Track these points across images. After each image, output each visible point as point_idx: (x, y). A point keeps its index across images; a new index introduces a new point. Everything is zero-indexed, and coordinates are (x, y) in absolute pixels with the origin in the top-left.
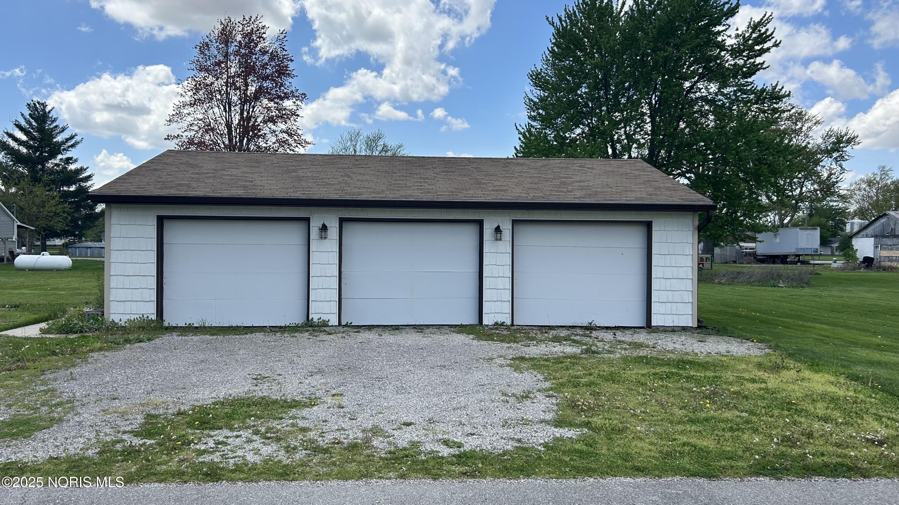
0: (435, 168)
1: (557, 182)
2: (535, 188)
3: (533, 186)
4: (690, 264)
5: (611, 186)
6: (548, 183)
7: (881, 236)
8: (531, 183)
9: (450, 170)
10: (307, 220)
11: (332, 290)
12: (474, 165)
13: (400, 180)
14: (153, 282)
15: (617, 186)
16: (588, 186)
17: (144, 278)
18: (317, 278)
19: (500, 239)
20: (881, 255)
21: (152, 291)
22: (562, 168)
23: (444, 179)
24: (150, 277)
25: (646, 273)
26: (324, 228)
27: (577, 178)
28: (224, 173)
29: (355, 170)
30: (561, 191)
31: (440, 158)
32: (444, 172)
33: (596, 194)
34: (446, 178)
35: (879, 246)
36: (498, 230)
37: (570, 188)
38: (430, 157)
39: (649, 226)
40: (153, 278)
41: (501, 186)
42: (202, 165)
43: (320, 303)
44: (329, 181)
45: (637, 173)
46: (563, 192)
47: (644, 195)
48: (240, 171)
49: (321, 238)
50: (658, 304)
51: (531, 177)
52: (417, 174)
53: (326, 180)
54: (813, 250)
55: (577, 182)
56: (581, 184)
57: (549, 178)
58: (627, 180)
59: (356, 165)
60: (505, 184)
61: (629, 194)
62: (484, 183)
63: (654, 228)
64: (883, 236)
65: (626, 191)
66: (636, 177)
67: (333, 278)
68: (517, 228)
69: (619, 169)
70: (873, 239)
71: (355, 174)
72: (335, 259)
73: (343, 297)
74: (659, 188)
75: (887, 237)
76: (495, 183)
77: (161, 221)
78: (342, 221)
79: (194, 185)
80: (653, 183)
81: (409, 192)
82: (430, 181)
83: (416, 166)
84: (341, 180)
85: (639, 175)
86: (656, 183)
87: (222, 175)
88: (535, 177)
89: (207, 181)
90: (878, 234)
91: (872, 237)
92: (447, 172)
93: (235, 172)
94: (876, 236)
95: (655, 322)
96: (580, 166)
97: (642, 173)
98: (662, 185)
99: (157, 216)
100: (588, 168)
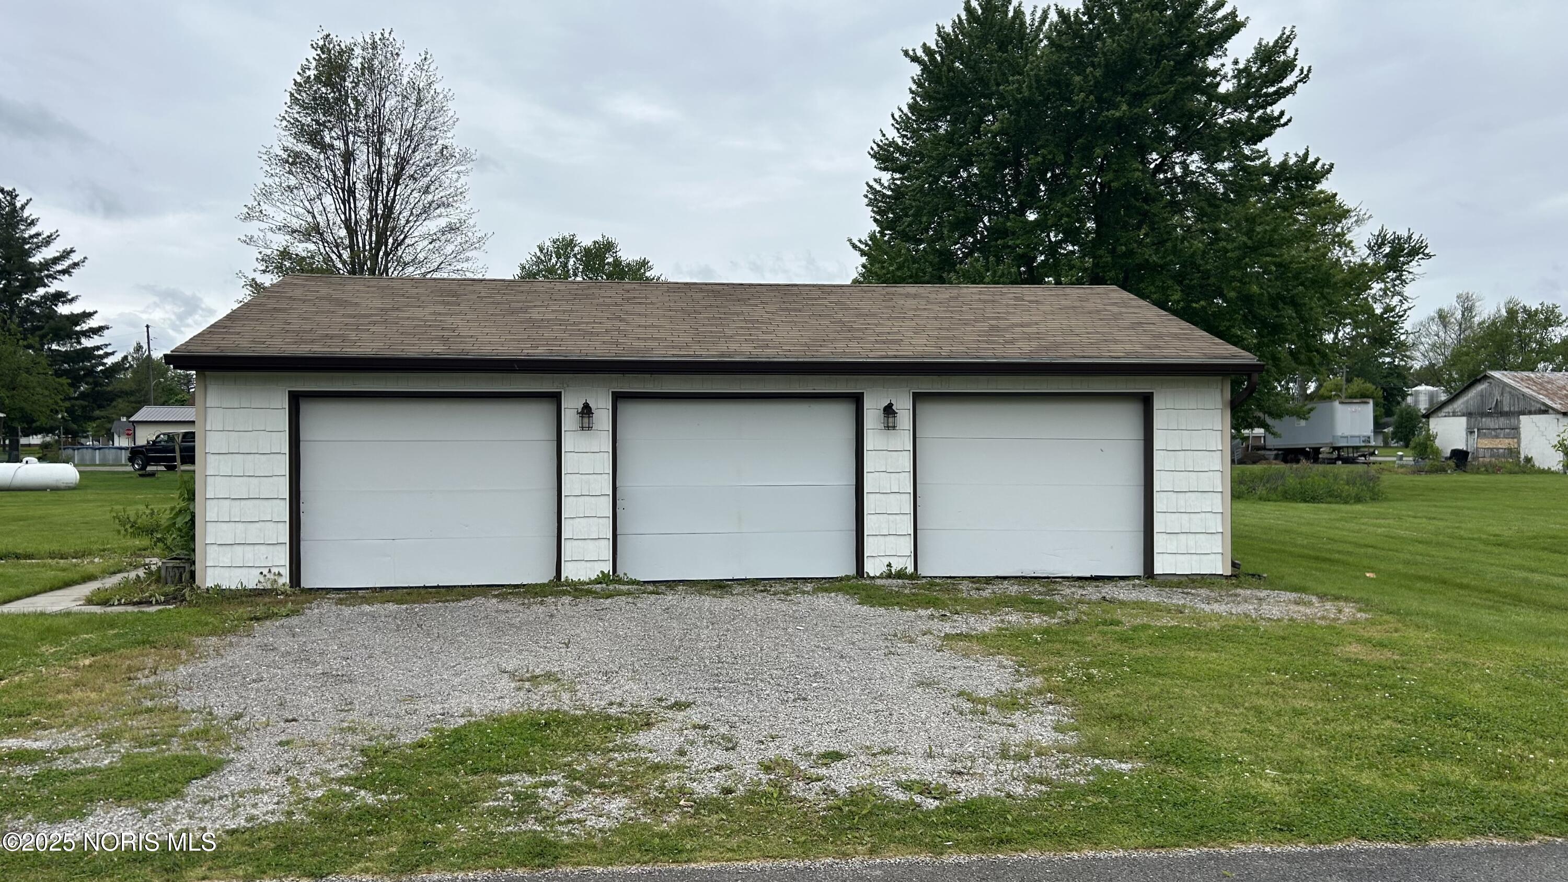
0: (767, 304)
1: (984, 326)
2: (948, 338)
3: (944, 333)
4: (1219, 467)
5: (1077, 332)
6: (969, 329)
7: (1479, 414)
8: (940, 329)
9: (793, 306)
10: (556, 398)
11: (600, 520)
12: (833, 298)
13: (712, 325)
14: (283, 511)
15: (1088, 333)
16: (1038, 333)
17: (265, 503)
18: (575, 499)
19: (894, 427)
20: (1479, 446)
21: (281, 525)
22: (985, 302)
23: (786, 322)
24: (278, 501)
25: (1142, 483)
26: (586, 411)
27: (1016, 320)
28: (401, 315)
29: (628, 307)
30: (994, 342)
31: (771, 285)
32: (783, 310)
33: (1057, 346)
34: (790, 322)
35: (1476, 430)
36: (889, 411)
37: (1008, 336)
38: (752, 285)
39: (1147, 401)
40: (283, 502)
41: (889, 333)
42: (357, 300)
43: (580, 542)
44: (589, 328)
45: (1115, 309)
46: (999, 343)
47: (1138, 348)
48: (427, 310)
49: (582, 428)
50: (1164, 536)
51: (936, 318)
52: (738, 314)
53: (583, 327)
54: (1362, 439)
55: (1017, 325)
56: (1026, 330)
57: (967, 320)
58: (1101, 323)
59: (629, 299)
60: (895, 329)
61: (1113, 347)
62: (858, 330)
63: (1158, 404)
64: (1483, 414)
65: (1106, 341)
66: (1116, 317)
67: (602, 498)
68: (923, 408)
69: (1084, 304)
70: (1464, 419)
71: (631, 314)
72: (606, 465)
73: (618, 532)
74: (1160, 336)
75: (1489, 415)
76: (878, 330)
77: (295, 400)
78: (618, 398)
79: (353, 336)
80: (1148, 328)
81: (733, 346)
82: (764, 327)
83: (734, 301)
84: (608, 325)
85: (1121, 313)
86: (1152, 327)
87: (397, 318)
88: (942, 318)
89: (373, 328)
90: (1473, 411)
91: (1463, 415)
92: (787, 309)
93: (419, 313)
94: (1469, 415)
95: (1161, 567)
96: (1016, 299)
97: (1124, 310)
98: (1164, 330)
99: (289, 392)
100: (1030, 302)
